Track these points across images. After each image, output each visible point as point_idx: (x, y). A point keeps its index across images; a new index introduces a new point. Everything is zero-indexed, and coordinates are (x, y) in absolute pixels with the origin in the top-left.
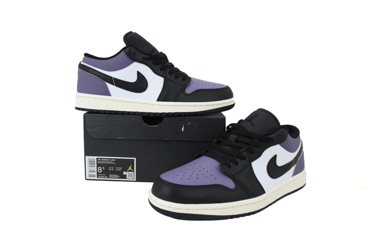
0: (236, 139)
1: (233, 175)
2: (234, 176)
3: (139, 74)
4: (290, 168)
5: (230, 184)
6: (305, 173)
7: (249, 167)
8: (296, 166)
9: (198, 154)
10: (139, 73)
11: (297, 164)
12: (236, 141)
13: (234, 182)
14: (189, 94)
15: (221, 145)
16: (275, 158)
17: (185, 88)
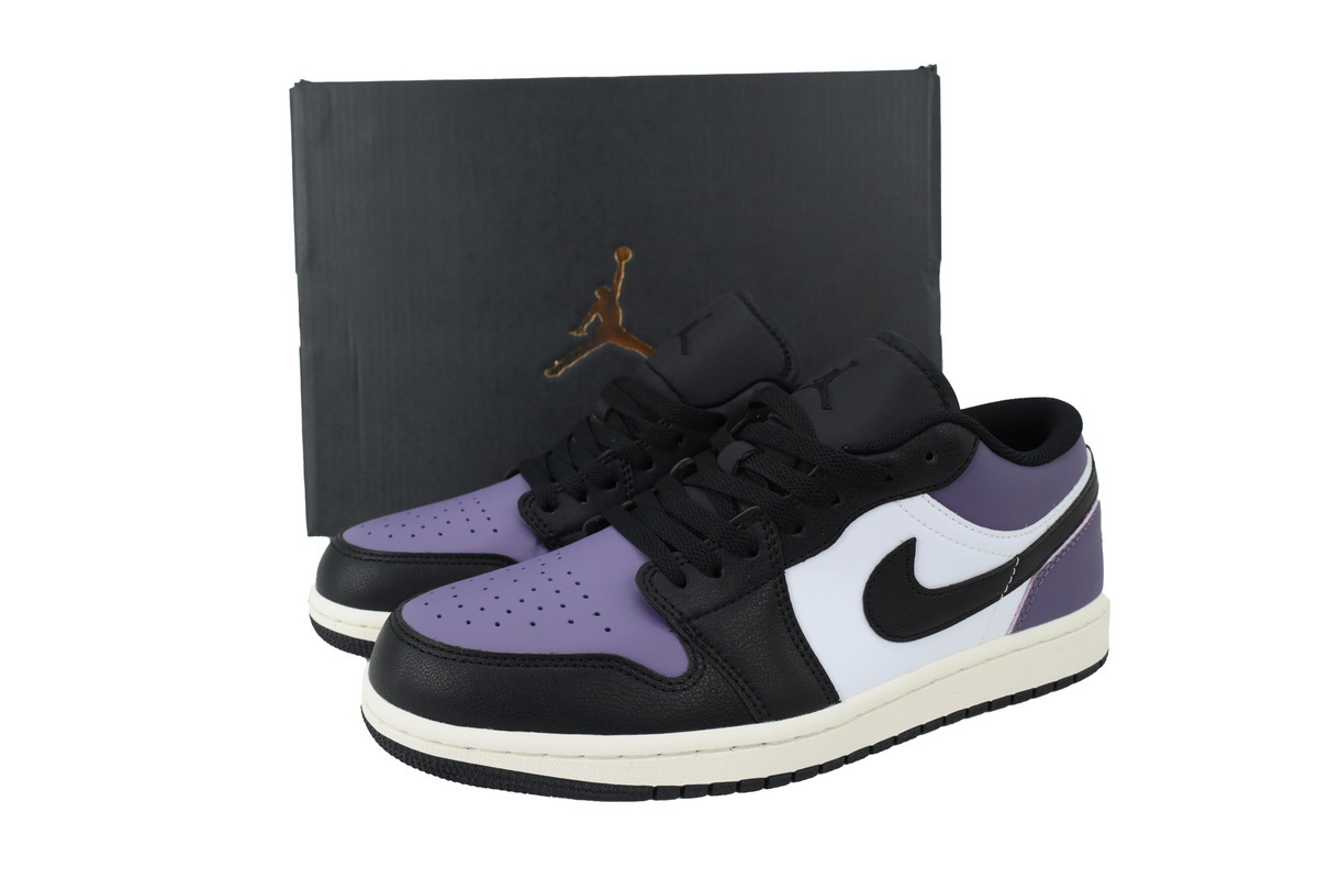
0: (740, 462)
1: (688, 620)
2: (695, 623)
4: (998, 598)
5: (666, 655)
6: (1106, 612)
7: (769, 586)
8: (1033, 588)
9: (595, 518)
11: (1038, 579)
12: (741, 469)
13: (685, 648)
15: (686, 485)
16: (907, 551)
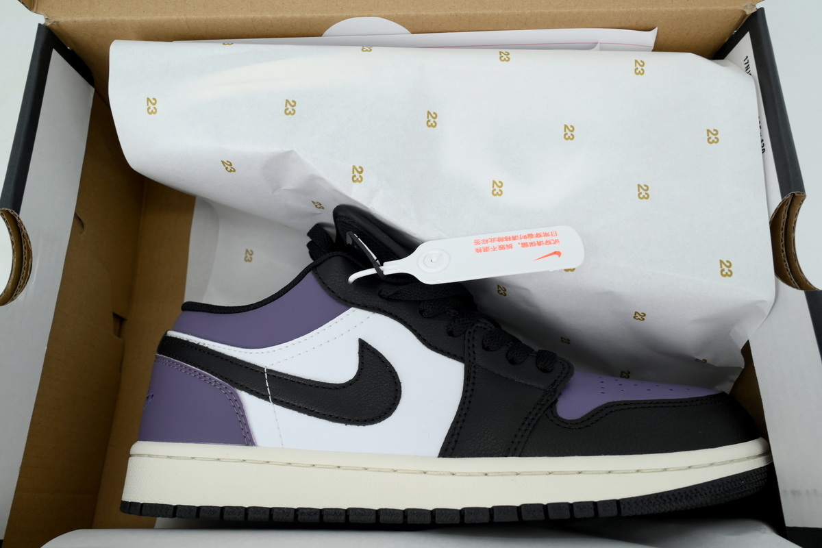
3: (367, 352)
10: (365, 349)
14: (576, 422)
17: (556, 401)
